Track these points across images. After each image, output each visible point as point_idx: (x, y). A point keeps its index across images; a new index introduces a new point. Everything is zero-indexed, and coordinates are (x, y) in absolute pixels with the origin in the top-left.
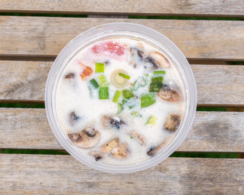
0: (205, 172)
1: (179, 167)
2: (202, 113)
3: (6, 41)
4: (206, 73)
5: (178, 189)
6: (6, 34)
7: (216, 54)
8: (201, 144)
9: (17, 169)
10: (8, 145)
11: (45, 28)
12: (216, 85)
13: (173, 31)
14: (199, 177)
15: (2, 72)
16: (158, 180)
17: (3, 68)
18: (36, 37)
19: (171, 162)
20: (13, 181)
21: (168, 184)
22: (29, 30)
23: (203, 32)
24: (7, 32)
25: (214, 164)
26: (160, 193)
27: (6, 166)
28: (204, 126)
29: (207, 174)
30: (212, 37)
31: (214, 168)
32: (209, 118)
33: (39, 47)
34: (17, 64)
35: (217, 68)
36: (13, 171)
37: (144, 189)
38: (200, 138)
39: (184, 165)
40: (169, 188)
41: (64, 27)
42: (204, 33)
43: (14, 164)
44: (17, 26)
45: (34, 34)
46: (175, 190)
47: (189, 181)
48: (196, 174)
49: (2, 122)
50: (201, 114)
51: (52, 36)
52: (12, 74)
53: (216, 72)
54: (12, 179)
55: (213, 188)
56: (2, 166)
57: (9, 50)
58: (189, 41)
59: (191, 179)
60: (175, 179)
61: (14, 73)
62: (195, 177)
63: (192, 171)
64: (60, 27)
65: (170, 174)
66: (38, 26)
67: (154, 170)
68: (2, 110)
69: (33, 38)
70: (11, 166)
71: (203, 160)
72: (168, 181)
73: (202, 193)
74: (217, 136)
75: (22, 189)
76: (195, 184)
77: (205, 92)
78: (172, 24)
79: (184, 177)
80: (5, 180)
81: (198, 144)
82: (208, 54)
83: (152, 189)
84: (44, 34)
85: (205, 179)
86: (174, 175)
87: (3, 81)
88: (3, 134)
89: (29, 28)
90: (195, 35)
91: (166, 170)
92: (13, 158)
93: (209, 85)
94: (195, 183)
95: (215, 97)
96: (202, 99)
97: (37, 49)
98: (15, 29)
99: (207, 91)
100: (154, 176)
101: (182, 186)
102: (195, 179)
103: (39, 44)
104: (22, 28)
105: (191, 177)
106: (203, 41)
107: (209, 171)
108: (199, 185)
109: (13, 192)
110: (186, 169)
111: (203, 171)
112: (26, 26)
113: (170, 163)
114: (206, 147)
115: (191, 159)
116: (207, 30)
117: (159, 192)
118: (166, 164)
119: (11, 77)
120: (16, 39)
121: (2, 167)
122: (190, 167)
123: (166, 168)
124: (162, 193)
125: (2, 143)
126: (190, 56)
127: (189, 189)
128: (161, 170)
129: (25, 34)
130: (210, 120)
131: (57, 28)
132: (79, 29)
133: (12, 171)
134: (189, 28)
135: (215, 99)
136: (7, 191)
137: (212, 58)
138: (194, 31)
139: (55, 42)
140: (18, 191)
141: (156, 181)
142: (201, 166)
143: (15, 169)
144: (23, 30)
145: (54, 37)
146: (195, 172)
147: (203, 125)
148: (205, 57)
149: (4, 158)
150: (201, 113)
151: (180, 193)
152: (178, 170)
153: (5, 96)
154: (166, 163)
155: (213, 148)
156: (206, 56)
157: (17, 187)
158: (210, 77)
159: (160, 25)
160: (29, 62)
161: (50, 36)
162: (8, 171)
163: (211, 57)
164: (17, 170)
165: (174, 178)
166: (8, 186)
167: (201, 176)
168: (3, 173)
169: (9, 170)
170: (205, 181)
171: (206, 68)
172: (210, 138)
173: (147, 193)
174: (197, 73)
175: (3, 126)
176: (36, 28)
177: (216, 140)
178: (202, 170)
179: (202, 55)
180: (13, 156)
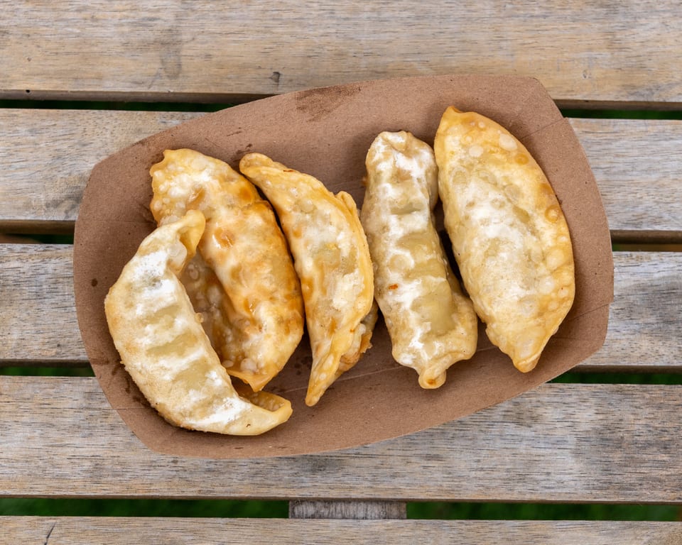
0: (647, 425)
1: (571, 410)
2: (634, 257)
3: (68, 54)
4: (644, 143)
5: (570, 474)
6: (68, 34)
7: (671, 88)
8: (634, 346)
9: (104, 420)
10: (76, 350)
11: (178, 18)
12: (672, 177)
13: (545, 25)
14: (630, 439)
15: (56, 144)
16: (513, 448)
17: (60, 132)
18: (155, 42)
19: (549, 395)
20: (92, 454)
21: (542, 458)
22: (133, 23)
23: (633, 28)
24: (70, 29)
25: (671, 403)
26: (521, 484)
27: (71, 412)
28: (641, 292)
29: (651, 429)
30: (658, 41)
31: (672, 414)
32: (656, 270)
33: (162, 71)
34: (99, 119)
35: (673, 130)
36: (94, 425)
37: (473, 474)
38: (632, 327)
39: (588, 404)
40: (545, 471)
41: (233, 14)
42: (634, 30)
43: (97, 407)
44: (99, 10)
45: (149, 35)
46: (562, 476)
47: (601, 449)
48: (622, 430)
49: (60, 286)
50: (633, 259)
51: (200, 38)
52: (85, 148)
53: (671, 139)
54: (89, 449)
55: (672, 471)
56: (61, 413)
57: (76, 79)
58: (594, 54)
59: (608, 446)
60: (562, 446)
61: (93, 145)
62: (618, 440)
63: (612, 421)
64: (222, 15)
65: (547, 432)
66: (158, 11)
67: (501, 419)
68: (59, 251)
69: (145, 46)
70: (87, 413)
71: (641, 389)
72: (542, 452)
73: (641, 485)
74: (677, 322)
75: (119, 478)
76: (621, 458)
77: (641, 198)
78: (545, 5)
79: (586, 440)
80: (70, 451)
81: (626, 343)
82: (647, 90)
83: (495, 474)
84: (178, 33)
85: (649, 444)
86: (559, 433)
87: (61, 169)
88: (61, 321)
89: (134, 18)
90: (610, 37)
91: (535, 419)
92: (92, 389)
93: (654, 177)
94: (620, 455)
95: (670, 211)
96: (633, 216)
97: (158, 75)
98: (93, 19)
99: (648, 194)
100: (501, 436)
101: (582, 465)
102: (619, 444)
103: (163, 62)
104: (113, 17)
105: (607, 440)
106: (634, 54)
107: (660, 421)
108: (630, 461)
109: (94, 488)
110: (594, 417)
111: (641, 422)
112: (124, 11)
113: (546, 399)
114: (649, 353)
115: (607, 389)
116: (643, 21)
117: (516, 484)
118: (535, 404)
119: (84, 157)
120: (95, 49)
121: (60, 415)
122: (604, 409)
123: (534, 415)
124: (524, 486)
125: (59, 346)
126: (598, 95)
127: (602, 474)
128: (521, 421)
129: (122, 34)
130: (657, 276)
131: (215, 16)
132: (278, 19)
133: (91, 425)
134: (594, 16)
135: (670, 218)
136: (76, 484)
137: (661, 100)
138: (607, 25)
139: (208, 56)
140: (107, 483)
141: (508, 452)
142: (636, 407)
143: (99, 420)
144: (116, 21)
145: (206, 42)
146: (619, 426)
147: (640, 290)
148: (641, 99)
149: (66, 389)
150: (631, 256)
151: (576, 485)
152: (570, 420)
153: (66, 212)
154: (534, 399)
155: (667, 356)
156: (643, 96)
157: (105, 473)
158: (654, 153)
159: (509, 6)
160: (135, 112)
161: (193, 39)
162: (79, 427)
163: (655, 98)
164: (103, 424)
165: (559, 443)
166: (78, 469)
167: (636, 437)
168: (64, 432)
169: (82, 422)
170: (648, 451)
171: (643, 128)
172: (660, 328)
173: (483, 486)
174: (618, 144)
175: (61, 298)
176: (153, 15)
177: (677, 334)
178: (639, 418)
179: (633, 91)
180: (93, 383)
